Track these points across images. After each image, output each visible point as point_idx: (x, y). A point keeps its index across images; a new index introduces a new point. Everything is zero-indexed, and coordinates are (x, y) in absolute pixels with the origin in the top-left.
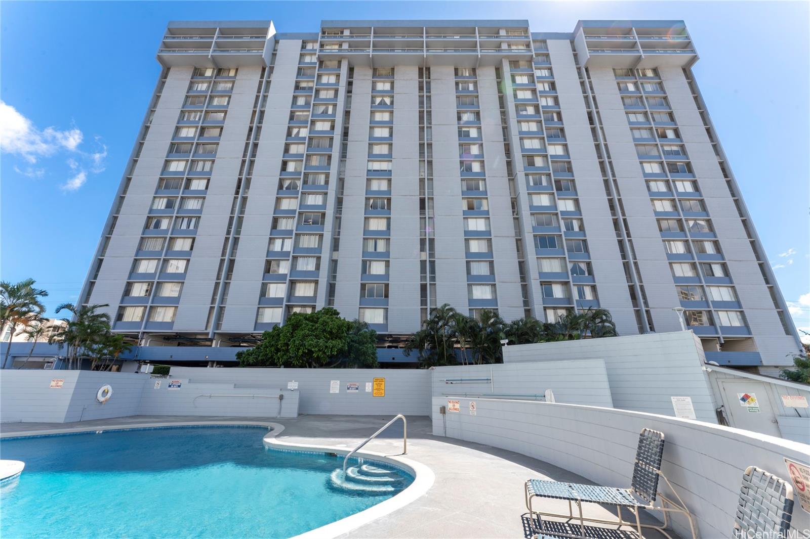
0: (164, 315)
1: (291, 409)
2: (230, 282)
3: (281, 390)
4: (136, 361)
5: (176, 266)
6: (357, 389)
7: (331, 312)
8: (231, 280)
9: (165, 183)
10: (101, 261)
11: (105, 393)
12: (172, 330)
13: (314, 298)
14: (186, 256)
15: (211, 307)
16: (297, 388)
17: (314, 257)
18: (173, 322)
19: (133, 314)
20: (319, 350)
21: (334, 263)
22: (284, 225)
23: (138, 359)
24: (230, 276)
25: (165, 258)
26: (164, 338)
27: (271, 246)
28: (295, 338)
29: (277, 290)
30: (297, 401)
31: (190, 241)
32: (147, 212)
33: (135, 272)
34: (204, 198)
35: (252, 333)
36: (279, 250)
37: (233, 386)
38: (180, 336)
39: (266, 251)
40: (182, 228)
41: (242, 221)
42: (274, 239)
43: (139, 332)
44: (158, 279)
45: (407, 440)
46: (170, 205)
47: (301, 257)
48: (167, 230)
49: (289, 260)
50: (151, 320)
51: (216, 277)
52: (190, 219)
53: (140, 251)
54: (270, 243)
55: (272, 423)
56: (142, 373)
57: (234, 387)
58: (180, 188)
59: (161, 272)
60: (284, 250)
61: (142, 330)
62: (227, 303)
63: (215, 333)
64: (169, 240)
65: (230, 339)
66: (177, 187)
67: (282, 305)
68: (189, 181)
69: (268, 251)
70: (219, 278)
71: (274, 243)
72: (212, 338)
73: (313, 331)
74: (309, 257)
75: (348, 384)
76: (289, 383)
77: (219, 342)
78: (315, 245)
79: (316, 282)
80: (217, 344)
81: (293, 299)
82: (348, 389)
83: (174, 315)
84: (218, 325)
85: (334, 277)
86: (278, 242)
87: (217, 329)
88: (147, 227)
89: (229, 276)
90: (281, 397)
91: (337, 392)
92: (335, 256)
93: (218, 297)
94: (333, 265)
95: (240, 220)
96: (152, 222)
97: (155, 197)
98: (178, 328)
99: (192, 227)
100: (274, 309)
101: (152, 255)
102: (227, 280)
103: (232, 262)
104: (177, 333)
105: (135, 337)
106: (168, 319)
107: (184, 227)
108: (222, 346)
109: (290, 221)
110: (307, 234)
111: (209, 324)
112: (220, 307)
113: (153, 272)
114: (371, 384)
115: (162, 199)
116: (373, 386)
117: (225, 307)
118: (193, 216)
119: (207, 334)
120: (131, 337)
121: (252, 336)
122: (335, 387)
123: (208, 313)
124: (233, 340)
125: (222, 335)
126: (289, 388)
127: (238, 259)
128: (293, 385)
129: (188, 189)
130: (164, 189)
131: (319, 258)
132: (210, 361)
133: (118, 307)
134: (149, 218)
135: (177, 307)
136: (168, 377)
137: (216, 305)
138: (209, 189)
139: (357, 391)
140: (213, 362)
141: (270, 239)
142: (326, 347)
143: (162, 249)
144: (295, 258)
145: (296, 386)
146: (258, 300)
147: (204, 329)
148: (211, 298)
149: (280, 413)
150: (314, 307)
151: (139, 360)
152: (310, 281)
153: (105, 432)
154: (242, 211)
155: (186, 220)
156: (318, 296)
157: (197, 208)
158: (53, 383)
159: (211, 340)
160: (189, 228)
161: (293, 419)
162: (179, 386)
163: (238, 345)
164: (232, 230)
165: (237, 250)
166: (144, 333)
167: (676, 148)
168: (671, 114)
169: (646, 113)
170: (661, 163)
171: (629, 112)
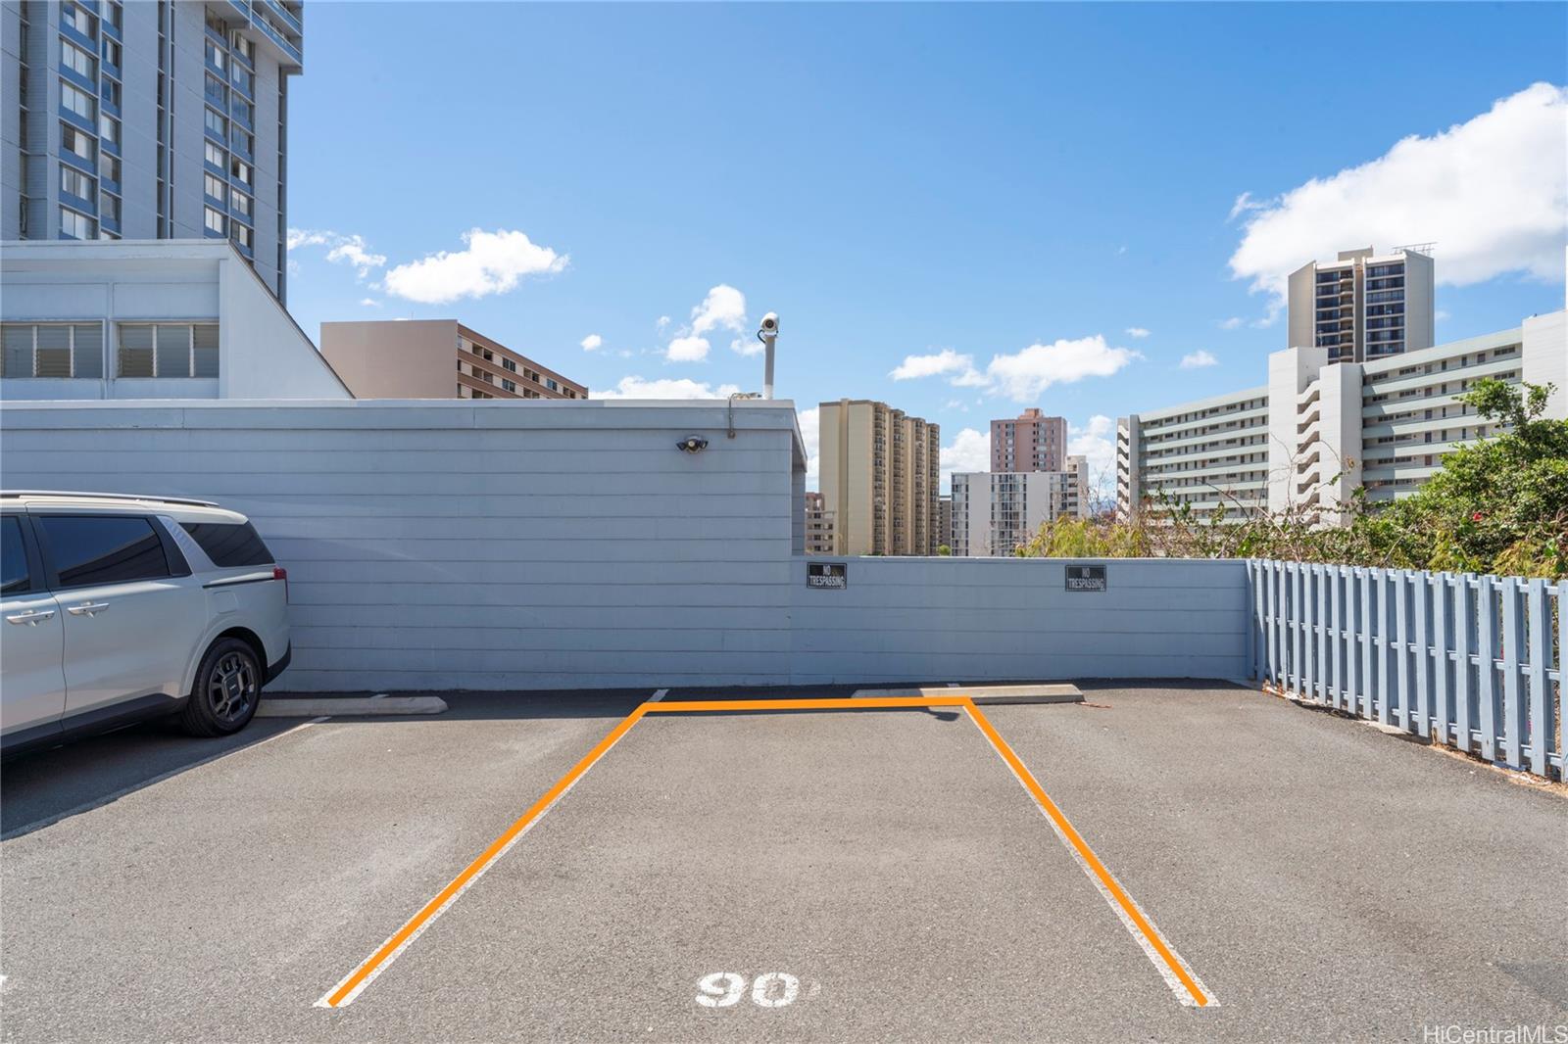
167: (244, 200)
168: (251, 139)
169: (226, 121)
170: (225, 218)
171: (207, 107)
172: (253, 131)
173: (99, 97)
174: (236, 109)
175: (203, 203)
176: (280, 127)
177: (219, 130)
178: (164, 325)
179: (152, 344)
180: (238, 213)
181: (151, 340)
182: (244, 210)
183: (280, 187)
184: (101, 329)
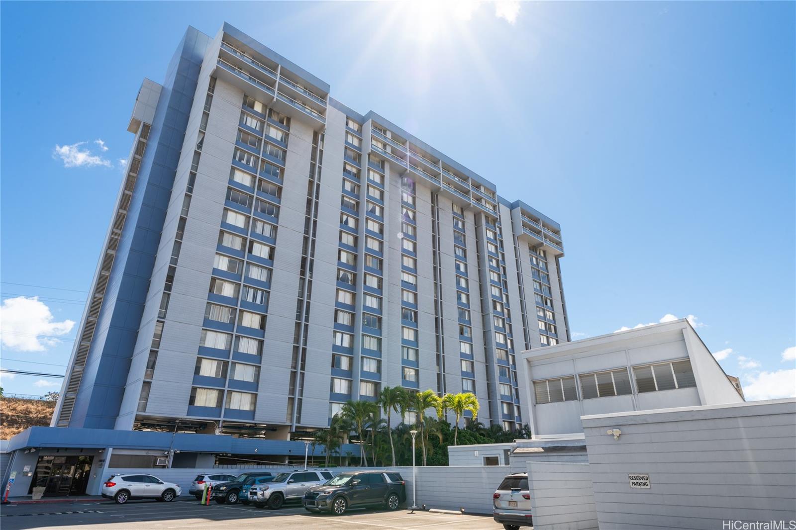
0: (240, 402)
2: (306, 374)
8: (306, 371)
12: (252, 420)
14: (257, 336)
15: (289, 398)
17: (375, 360)
18: (253, 412)
22: (342, 318)
27: (335, 339)
31: (259, 318)
32: (211, 271)
34: (270, 270)
36: (340, 344)
41: (309, 306)
42: (336, 332)
47: (366, 357)
48: (235, 300)
49: (347, 357)
50: (227, 407)
51: (293, 366)
52: (256, 291)
53: (208, 320)
54: (334, 336)
60: (343, 345)
63: (296, 426)
64: (239, 312)
68: (251, 243)
69: (333, 345)
74: (372, 359)
86: (339, 337)
88: (211, 290)
93: (297, 388)
98: (260, 419)
99: (258, 301)
101: (219, 328)
102: (301, 370)
103: (304, 351)
106: (246, 407)
109: (347, 316)
110: (369, 336)
111: (289, 416)
112: (298, 399)
113: (225, 349)
115: (222, 258)
117: (302, 399)
118: (259, 289)
123: (287, 404)
127: (309, 348)
131: (379, 362)
133: (191, 388)
135: (256, 394)
137: (296, 397)
146: (329, 395)
147: (285, 421)
148: (288, 388)
154: (308, 296)
155: (251, 292)
157: (265, 281)
160: (255, 302)
164: (303, 316)
165: (308, 339)
166: (223, 422)
167: (551, 314)
168: (550, 288)
169: (540, 283)
170: (545, 323)
171: (534, 280)
172: (550, 285)
173: (502, 287)
174: (543, 278)
175: (537, 319)
176: (559, 280)
177: (538, 288)
178: (657, 365)
179: (652, 375)
180: (549, 320)
181: (652, 373)
182: (551, 318)
183: (563, 305)
184: (627, 371)
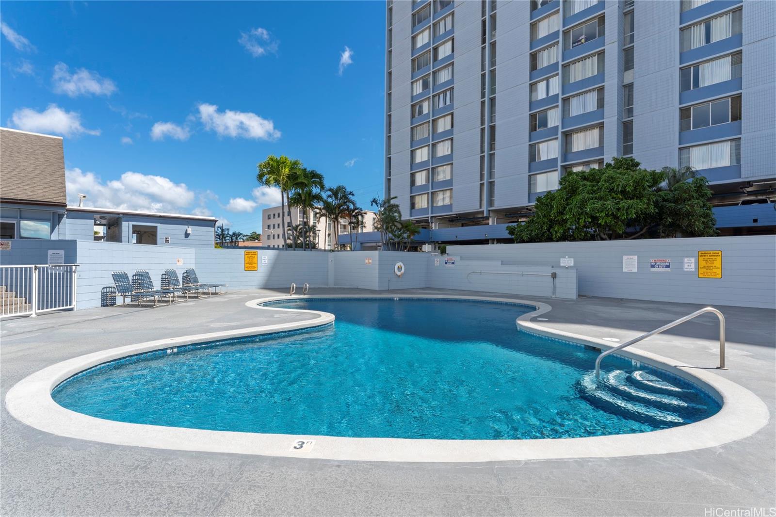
0: (443, 199)
1: (568, 289)
2: (494, 153)
3: (553, 267)
4: (432, 242)
5: (443, 149)
6: (668, 266)
7: (628, 165)
8: (495, 150)
9: (417, 64)
10: (390, 158)
11: (400, 269)
12: (452, 212)
13: (601, 149)
14: (448, 136)
15: (481, 184)
16: (572, 265)
17: (593, 90)
18: (451, 205)
19: (422, 202)
20: (607, 215)
21: (628, 88)
22: (546, 59)
23: (432, 240)
24: (493, 145)
25: (433, 142)
26: (449, 220)
27: (534, 94)
28: (571, 206)
29: (550, 150)
30: (574, 281)
31: (449, 118)
32: (410, 100)
33: (414, 163)
34: (452, 64)
35: (527, 206)
36: (544, 96)
37: (500, 263)
38: (460, 218)
39: (528, 104)
40: (440, 107)
41: (495, 74)
42: (536, 83)
43: (428, 217)
44: (432, 165)
45: (727, 345)
46: (425, 85)
47: (573, 96)
48: (428, 114)
49: (557, 106)
50: (435, 205)
51: (480, 151)
52: (445, 93)
53: (413, 142)
54: (531, 91)
55: (540, 303)
56: (423, 252)
57: (502, 264)
58: (430, 63)
59: (432, 158)
60: (551, 94)
61: (430, 215)
62: (495, 177)
63: (489, 210)
64: (432, 123)
65: (506, 215)
66: (427, 64)
67: (557, 167)
68: (436, 50)
69: (531, 103)
70: (483, 150)
71: (536, 90)
72: (488, 216)
73: (594, 192)
74: (586, 92)
75: (652, 261)
76: (562, 259)
77: (495, 219)
78: (593, 72)
79: (601, 126)
80: (493, 222)
81: (570, 156)
82: (653, 266)
83: (451, 197)
84: (491, 202)
85: (630, 112)
86: (542, 87)
87: (491, 207)
88: (413, 116)
89: (492, 147)
90: (554, 276)
91: (635, 270)
92: (628, 77)
93: (485, 172)
94: (627, 92)
95: (493, 73)
96: (415, 109)
97: (412, 83)
98: (457, 210)
99: (448, 103)
100: (549, 174)
101: (423, 143)
102: (491, 150)
103: (493, 129)
104: (457, 214)
105: (427, 221)
106: (447, 202)
107: (442, 105)
108: (499, 224)
109: (554, 50)
110: (578, 60)
111: (483, 202)
112: (489, 182)
113: (427, 159)
114: (693, 260)
115: (418, 82)
116: (698, 263)
117: (494, 181)
118: (446, 90)
119: (483, 212)
120: (425, 222)
121: (527, 209)
122: (630, 264)
123: (479, 191)
124: (509, 216)
125: (498, 212)
126: (562, 265)
127: (498, 123)
128: (567, 261)
129: (437, 60)
130: (418, 70)
131: (601, 90)
132: (490, 239)
133: (409, 197)
134: (413, 106)
135: (452, 189)
136: (446, 255)
137: (485, 181)
138: (455, 52)
139: (668, 270)
140: (493, 240)
141: (531, 85)
142: (619, 209)
143: (429, 135)
144: (566, 100)
145: (571, 263)
146: (527, 167)
147: (479, 208)
148: (479, 174)
149: (554, 293)
150: (601, 162)
151: (434, 242)
152: (592, 127)
153: (401, 299)
154: (493, 63)
155: (442, 96)
156: (605, 145)
157: (449, 79)
158: (367, 261)
159: (487, 218)
160: (446, 104)
161: (571, 300)
162: (453, 263)
163: (516, 220)
164: (487, 90)
165: (495, 113)
166: (432, 217)
